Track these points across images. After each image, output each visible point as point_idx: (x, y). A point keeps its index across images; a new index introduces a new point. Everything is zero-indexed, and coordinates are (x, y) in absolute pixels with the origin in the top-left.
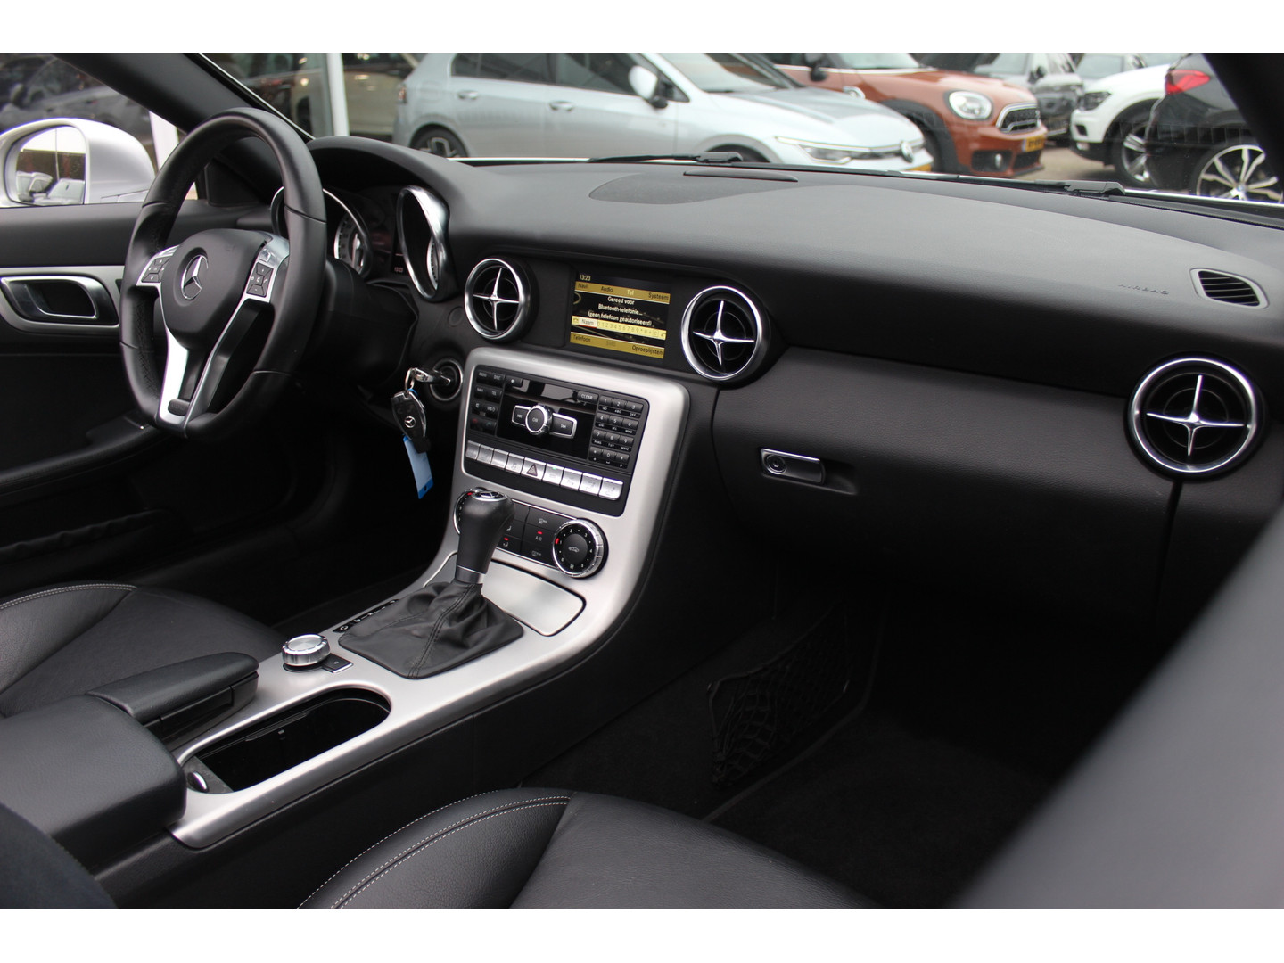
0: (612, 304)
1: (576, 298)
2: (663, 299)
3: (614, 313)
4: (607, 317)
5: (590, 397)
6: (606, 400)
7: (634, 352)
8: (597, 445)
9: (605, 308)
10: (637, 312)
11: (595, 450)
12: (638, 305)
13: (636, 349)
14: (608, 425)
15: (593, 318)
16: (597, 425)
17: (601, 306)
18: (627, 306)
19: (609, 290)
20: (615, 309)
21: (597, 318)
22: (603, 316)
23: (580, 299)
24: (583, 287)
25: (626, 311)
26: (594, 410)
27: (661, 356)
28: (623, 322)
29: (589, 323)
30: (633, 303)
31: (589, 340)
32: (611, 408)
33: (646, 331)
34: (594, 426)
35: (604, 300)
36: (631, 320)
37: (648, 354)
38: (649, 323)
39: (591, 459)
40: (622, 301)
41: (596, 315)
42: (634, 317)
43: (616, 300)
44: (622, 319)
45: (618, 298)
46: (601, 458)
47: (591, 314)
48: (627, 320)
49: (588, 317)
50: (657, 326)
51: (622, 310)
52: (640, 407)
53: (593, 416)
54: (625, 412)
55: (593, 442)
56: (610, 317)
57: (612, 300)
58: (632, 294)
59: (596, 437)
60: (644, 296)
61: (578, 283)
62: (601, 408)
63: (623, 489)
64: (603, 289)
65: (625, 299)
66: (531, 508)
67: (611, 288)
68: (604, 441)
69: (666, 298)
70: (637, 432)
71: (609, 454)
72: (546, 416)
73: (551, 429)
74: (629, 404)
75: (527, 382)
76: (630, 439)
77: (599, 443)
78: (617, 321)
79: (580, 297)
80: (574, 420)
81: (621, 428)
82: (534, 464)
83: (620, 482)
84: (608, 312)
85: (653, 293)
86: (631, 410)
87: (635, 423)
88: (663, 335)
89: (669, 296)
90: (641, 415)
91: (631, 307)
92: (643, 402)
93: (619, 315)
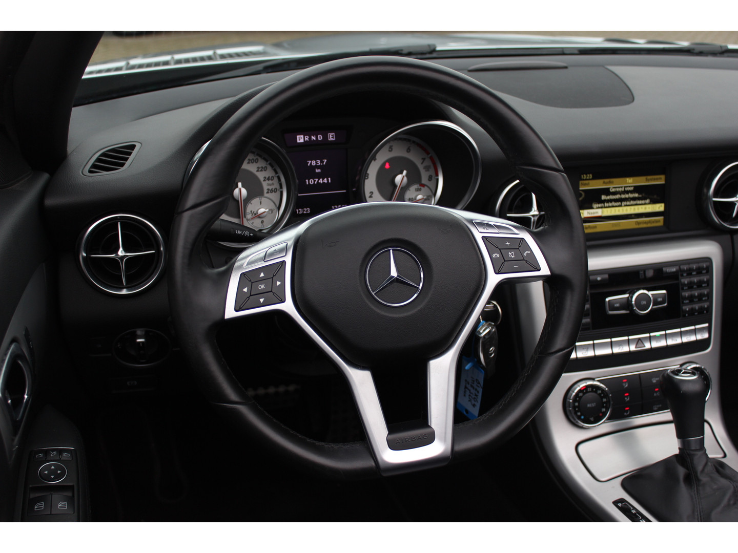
0: (614, 193)
1: (581, 195)
2: (660, 180)
3: (616, 200)
4: (610, 204)
5: (674, 269)
6: (685, 267)
7: (637, 227)
8: (687, 304)
9: (608, 197)
10: (636, 195)
11: (687, 308)
12: (637, 189)
13: (638, 223)
14: (691, 286)
15: (599, 208)
16: (683, 289)
17: (603, 197)
18: (627, 192)
19: (610, 183)
20: (617, 196)
21: (601, 208)
22: (606, 205)
23: (583, 196)
24: (585, 185)
25: (627, 196)
26: (677, 279)
27: (661, 224)
28: (625, 206)
29: (594, 213)
30: (632, 189)
31: (595, 227)
32: (689, 272)
33: (645, 208)
34: (681, 291)
35: (607, 192)
36: (632, 202)
37: (649, 225)
38: (648, 201)
39: (684, 316)
40: (623, 189)
41: (600, 205)
42: (634, 199)
43: (618, 189)
44: (624, 203)
45: (619, 187)
46: (692, 312)
47: (595, 206)
48: (628, 203)
49: (592, 208)
50: (654, 202)
51: (623, 196)
52: (708, 264)
53: (678, 284)
54: (699, 271)
55: (683, 302)
56: (614, 204)
57: (614, 190)
58: (631, 182)
59: (685, 298)
60: (642, 181)
61: (581, 182)
62: (682, 275)
63: (709, 329)
64: (604, 183)
65: (625, 187)
66: (639, 374)
67: (612, 180)
68: (691, 299)
69: (660, 179)
70: (709, 283)
71: (697, 306)
72: (651, 296)
73: (653, 306)
74: (701, 265)
75: (606, 276)
76: (708, 290)
77: (687, 301)
78: (620, 206)
79: (583, 194)
80: (664, 292)
81: (699, 285)
82: (639, 339)
83: (706, 325)
84: (611, 201)
85: (649, 177)
86: (703, 269)
87: (708, 277)
88: (660, 207)
89: (663, 177)
90: (709, 270)
91: (631, 192)
92: (708, 260)
93: (621, 200)
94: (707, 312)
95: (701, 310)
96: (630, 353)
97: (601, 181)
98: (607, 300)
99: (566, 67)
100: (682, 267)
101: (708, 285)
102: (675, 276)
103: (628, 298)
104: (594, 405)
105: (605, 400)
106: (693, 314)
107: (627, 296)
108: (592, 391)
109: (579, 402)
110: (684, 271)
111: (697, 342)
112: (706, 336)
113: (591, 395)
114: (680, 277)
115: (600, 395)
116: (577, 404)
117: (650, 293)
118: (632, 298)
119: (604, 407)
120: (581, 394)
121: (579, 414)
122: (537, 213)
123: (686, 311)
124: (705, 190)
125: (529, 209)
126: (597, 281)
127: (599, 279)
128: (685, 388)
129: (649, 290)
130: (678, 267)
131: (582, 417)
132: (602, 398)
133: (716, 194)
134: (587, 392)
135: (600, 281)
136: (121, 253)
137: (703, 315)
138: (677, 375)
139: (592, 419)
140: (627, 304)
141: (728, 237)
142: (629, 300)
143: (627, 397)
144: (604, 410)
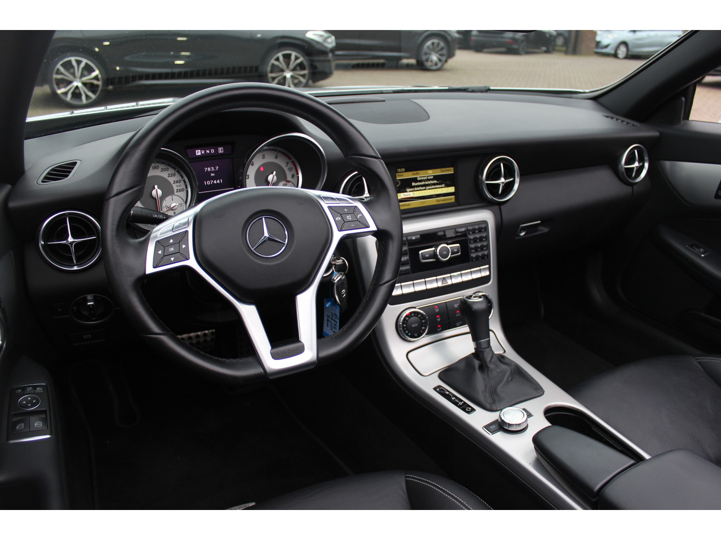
0: (420, 181)
1: (398, 183)
2: (450, 171)
3: (422, 186)
4: (418, 189)
5: (463, 230)
6: (470, 228)
7: (437, 203)
8: (473, 253)
9: (417, 184)
10: (435, 182)
11: (474, 255)
12: (436, 178)
13: (438, 201)
14: (475, 240)
15: (410, 191)
16: (470, 243)
17: (413, 184)
18: (429, 180)
19: (417, 174)
20: (423, 183)
21: (413, 191)
22: (416, 189)
23: (400, 183)
24: (400, 176)
25: (429, 182)
26: (466, 236)
27: (453, 201)
28: (428, 189)
29: (408, 195)
30: (432, 177)
31: (409, 205)
32: (474, 231)
33: (442, 190)
34: (469, 244)
35: (415, 180)
36: (433, 187)
37: (445, 202)
38: (443, 185)
39: (472, 261)
40: (426, 178)
41: (411, 190)
42: (434, 184)
43: (423, 178)
44: (427, 188)
46: (477, 258)
47: (408, 190)
48: (430, 187)
49: (406, 192)
50: (447, 186)
51: (427, 183)
52: (485, 225)
53: (466, 240)
54: (480, 230)
55: (471, 252)
56: (421, 188)
57: (420, 179)
58: (431, 173)
59: (472, 249)
60: (438, 172)
61: (397, 174)
62: (469, 233)
63: (489, 269)
64: (413, 174)
65: (427, 176)
66: (446, 302)
67: (418, 172)
68: (476, 249)
69: (450, 170)
70: (487, 238)
71: (480, 254)
72: (449, 248)
73: (451, 255)
74: (481, 226)
75: (418, 236)
76: (487, 243)
77: (474, 251)
78: (425, 189)
79: (399, 182)
80: (458, 245)
81: (481, 239)
82: (444, 278)
83: (487, 266)
84: (418, 186)
85: (443, 169)
86: (482, 228)
87: (486, 234)
88: (452, 189)
89: (452, 169)
90: (486, 229)
91: (432, 180)
92: (485, 222)
93: (425, 185)
94: (487, 257)
95: (483, 257)
96: (438, 288)
97: (411, 173)
98: (420, 252)
99: (384, 101)
100: (469, 228)
101: (486, 239)
102: (465, 234)
103: (434, 250)
104: (416, 325)
105: (423, 321)
106: (478, 259)
107: (433, 249)
108: (415, 316)
109: (406, 324)
110: (470, 230)
111: (482, 278)
112: (487, 273)
113: (414, 319)
114: (468, 235)
115: (420, 318)
116: (405, 325)
117: (449, 247)
118: (437, 250)
119: (423, 326)
120: (407, 319)
121: (407, 332)
122: (368, 195)
123: (473, 258)
124: (480, 177)
125: (363, 193)
126: (412, 240)
127: (414, 238)
128: (475, 307)
129: (448, 244)
130: (466, 228)
131: (409, 334)
132: (422, 320)
133: (488, 178)
134: (411, 317)
135: (415, 240)
136: (70, 239)
137: (484, 260)
138: (470, 299)
139: (416, 335)
140: (434, 255)
141: (497, 207)
142: (435, 252)
143: (438, 318)
144: (423, 328)
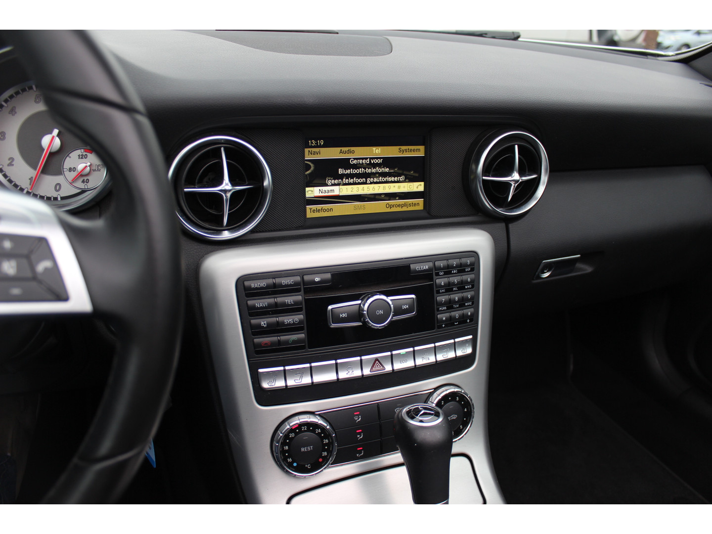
0: (356, 167)
1: (308, 167)
2: (419, 152)
3: (358, 176)
4: (351, 181)
5: (426, 267)
6: (441, 264)
7: (389, 210)
8: (443, 312)
9: (348, 171)
10: (387, 170)
11: (443, 317)
12: (387, 162)
13: (391, 206)
14: (449, 288)
15: (333, 185)
16: (438, 292)
17: (341, 171)
18: (375, 166)
19: (349, 152)
20: (361, 171)
21: (338, 184)
22: (345, 181)
23: (312, 168)
24: (315, 153)
25: (374, 171)
26: (431, 279)
27: (421, 207)
28: (371, 183)
29: (329, 191)
30: (380, 161)
31: (331, 210)
32: (448, 270)
33: (399, 187)
34: (435, 295)
35: (345, 163)
36: (381, 179)
37: (405, 209)
38: (402, 178)
39: (440, 327)
40: (368, 161)
41: (336, 182)
42: (384, 175)
43: (361, 161)
44: (369, 180)
45: (363, 159)
46: (451, 322)
47: (329, 182)
48: (376, 180)
49: (327, 185)
50: (410, 179)
51: (369, 171)
52: (473, 259)
53: (431, 286)
54: (461, 269)
55: (438, 310)
56: (356, 180)
57: (355, 162)
58: (378, 152)
59: (441, 304)
60: (393, 152)
61: (307, 150)
62: (437, 274)
63: (474, 343)
64: (341, 152)
65: (371, 158)
66: (378, 403)
67: (352, 149)
68: (450, 305)
69: (419, 150)
70: (475, 284)
71: (457, 314)
72: (390, 303)
73: (394, 316)
74: (464, 260)
75: (328, 276)
76: (473, 293)
77: (445, 308)
78: (365, 183)
79: (312, 165)
80: (413, 296)
81: (461, 286)
82: (377, 360)
83: (471, 337)
84: (351, 176)
85: (403, 148)
86: (466, 265)
87: (473, 276)
88: (419, 187)
89: (422, 148)
90: (474, 267)
91: (379, 165)
92: (474, 254)
93: (366, 176)
94: (471, 320)
95: (463, 320)
96: (363, 378)
97: (337, 149)
98: (330, 307)
100: (437, 263)
101: (473, 286)
102: (428, 275)
103: (360, 304)
104: (310, 448)
105: (326, 441)
106: (453, 324)
107: (359, 302)
108: (308, 430)
109: (289, 444)
110: (440, 269)
111: (457, 359)
112: (469, 350)
113: (307, 436)
114: (435, 277)
115: (319, 434)
116: (286, 448)
117: (389, 299)
118: (364, 305)
119: (324, 450)
120: (292, 435)
121: (290, 460)
123: (442, 321)
124: (474, 167)
126: (314, 282)
127: (317, 279)
129: (387, 296)
130: (431, 264)
131: (295, 464)
132: (322, 439)
133: (487, 171)
134: (301, 431)
135: (318, 282)
137: (467, 325)
139: (309, 466)
140: (358, 315)
141: (503, 225)
142: (360, 309)
143: (359, 433)
144: (325, 454)
